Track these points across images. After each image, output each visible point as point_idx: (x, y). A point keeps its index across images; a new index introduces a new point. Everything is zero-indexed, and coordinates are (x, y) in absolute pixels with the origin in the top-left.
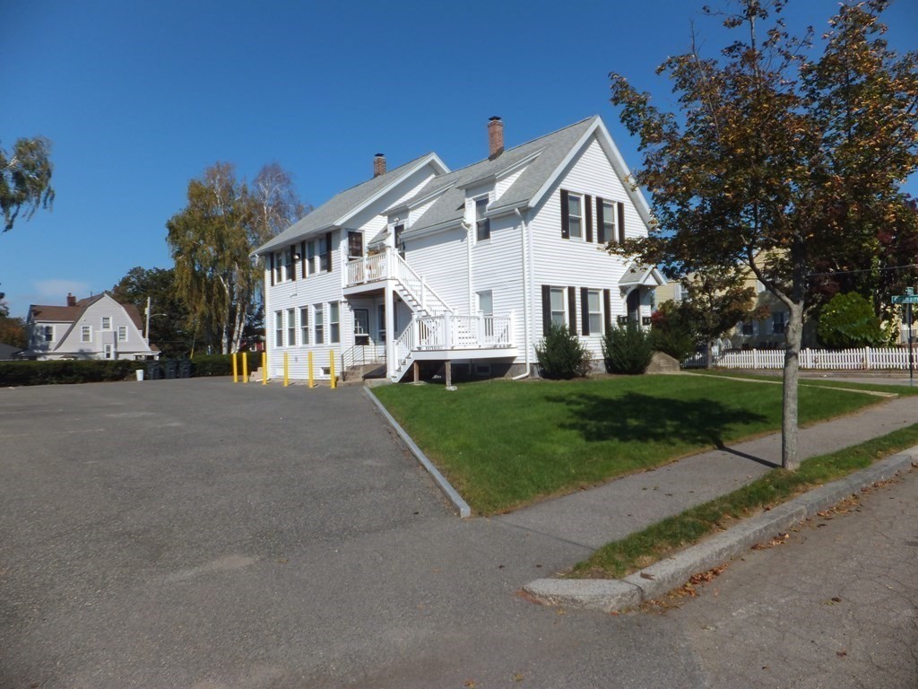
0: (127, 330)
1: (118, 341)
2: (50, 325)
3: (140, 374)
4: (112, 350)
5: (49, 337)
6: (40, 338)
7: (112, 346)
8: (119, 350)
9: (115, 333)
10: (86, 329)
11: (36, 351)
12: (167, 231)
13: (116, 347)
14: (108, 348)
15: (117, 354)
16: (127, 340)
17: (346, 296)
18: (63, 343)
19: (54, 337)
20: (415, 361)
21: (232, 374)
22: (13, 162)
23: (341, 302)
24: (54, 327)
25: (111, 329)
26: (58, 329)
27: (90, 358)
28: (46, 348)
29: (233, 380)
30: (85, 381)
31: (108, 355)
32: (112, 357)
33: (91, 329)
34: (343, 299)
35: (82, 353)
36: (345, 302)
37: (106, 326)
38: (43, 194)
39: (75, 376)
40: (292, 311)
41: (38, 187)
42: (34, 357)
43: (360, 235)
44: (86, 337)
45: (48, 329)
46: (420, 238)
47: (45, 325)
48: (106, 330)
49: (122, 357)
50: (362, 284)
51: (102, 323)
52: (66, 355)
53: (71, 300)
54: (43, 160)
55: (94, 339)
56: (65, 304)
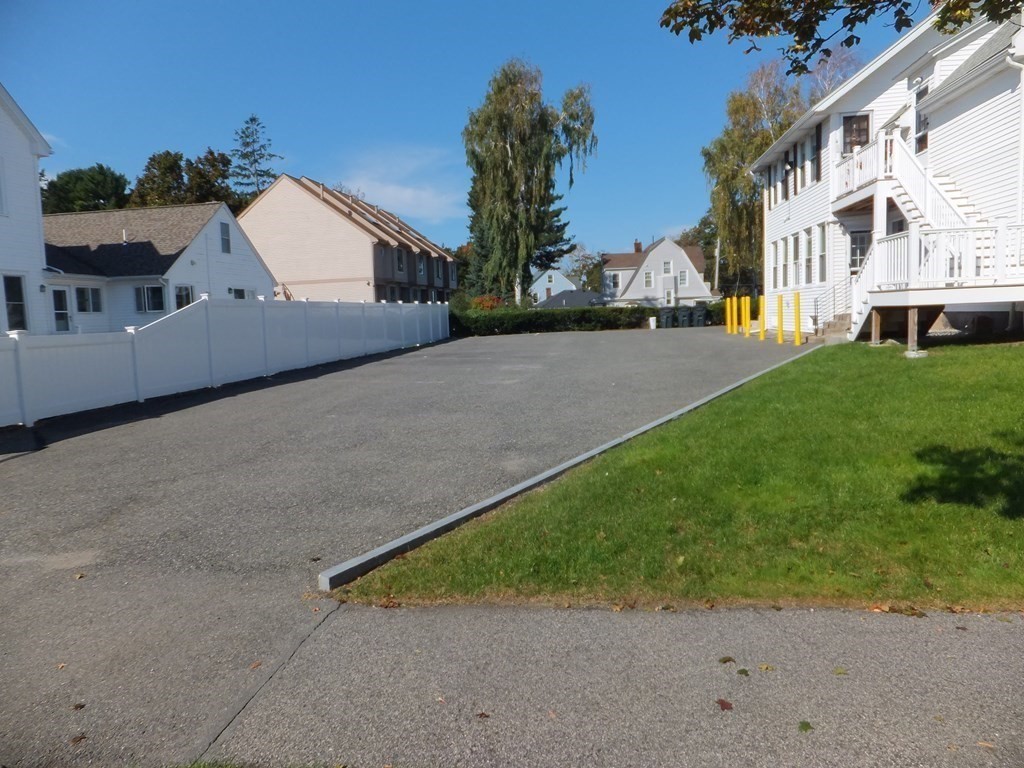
0: (687, 273)
1: (679, 286)
2: (616, 272)
3: (652, 321)
4: (673, 295)
5: (616, 285)
6: (609, 286)
7: (673, 292)
8: (680, 295)
9: (676, 278)
10: (648, 275)
11: (605, 299)
12: (703, 160)
13: (676, 292)
14: (669, 294)
15: (677, 300)
16: (687, 285)
17: (836, 213)
18: (629, 290)
19: (620, 284)
20: (874, 308)
21: (725, 324)
22: (563, 115)
23: (828, 224)
24: (620, 273)
25: (672, 274)
26: (623, 276)
27: (652, 304)
28: (613, 295)
29: (725, 331)
30: (602, 329)
31: (669, 302)
32: (672, 304)
33: (652, 275)
34: (832, 218)
35: (647, 299)
36: (834, 223)
37: (667, 271)
38: (588, 142)
39: (593, 323)
40: (785, 240)
41: (582, 135)
42: (604, 304)
43: (866, 118)
44: (648, 283)
45: (615, 277)
46: (948, 103)
47: (612, 273)
48: (667, 275)
49: (682, 303)
50: (851, 192)
51: (663, 268)
52: (631, 302)
53: (638, 247)
54: (585, 106)
55: (656, 286)
56: (631, 250)
